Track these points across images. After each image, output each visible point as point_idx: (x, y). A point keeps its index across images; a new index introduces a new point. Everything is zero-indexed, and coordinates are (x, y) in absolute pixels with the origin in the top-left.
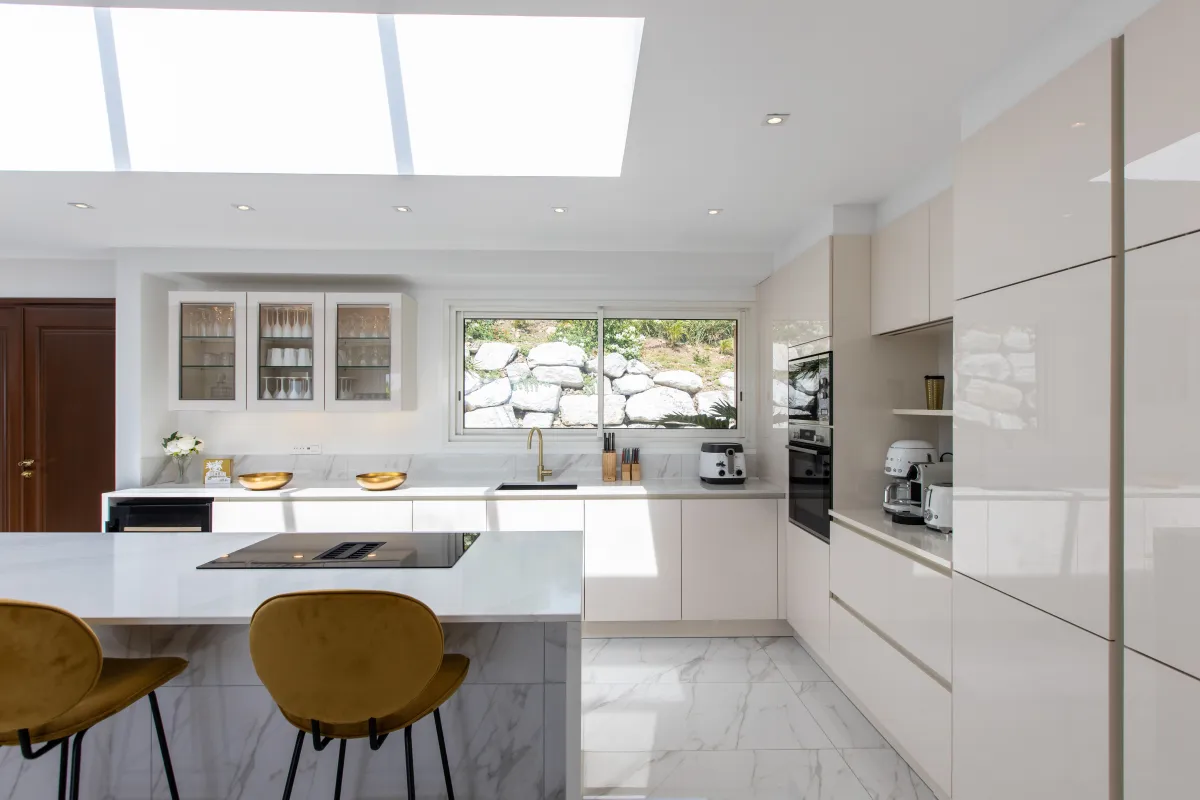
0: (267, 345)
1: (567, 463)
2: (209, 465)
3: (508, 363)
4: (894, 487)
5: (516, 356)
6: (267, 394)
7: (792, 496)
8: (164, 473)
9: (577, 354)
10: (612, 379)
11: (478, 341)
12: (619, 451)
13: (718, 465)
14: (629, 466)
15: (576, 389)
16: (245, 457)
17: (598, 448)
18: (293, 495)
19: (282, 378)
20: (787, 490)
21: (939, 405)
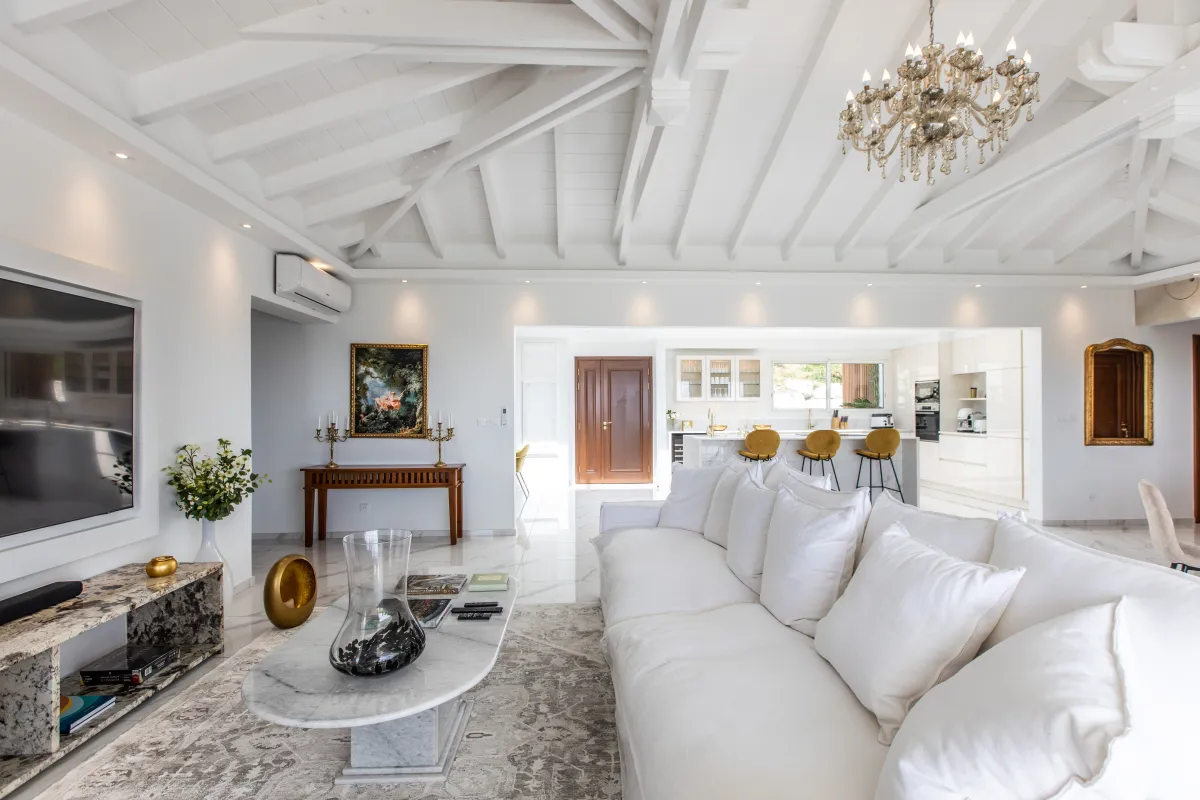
1: (817, 422)
4: (962, 423)
7: (917, 431)
13: (884, 421)
14: (843, 423)
17: (830, 416)
20: (914, 430)
21: (975, 396)
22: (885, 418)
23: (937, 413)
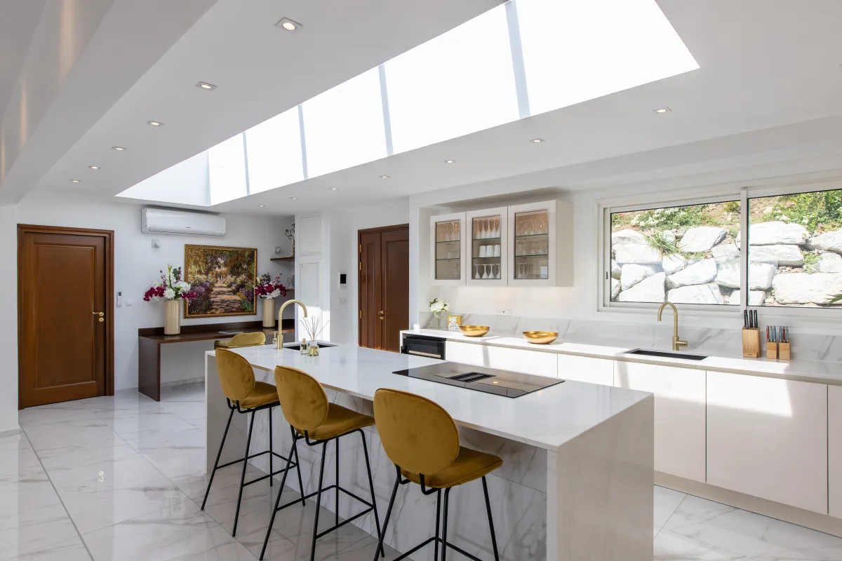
0: (477, 243)
1: (705, 336)
2: (450, 319)
3: (715, 245)
5: (724, 237)
6: (477, 276)
8: (431, 322)
9: (798, 232)
11: (683, 228)
12: (764, 330)
14: (774, 345)
15: (794, 267)
16: (470, 315)
17: (738, 324)
18: (488, 341)
19: (491, 265)
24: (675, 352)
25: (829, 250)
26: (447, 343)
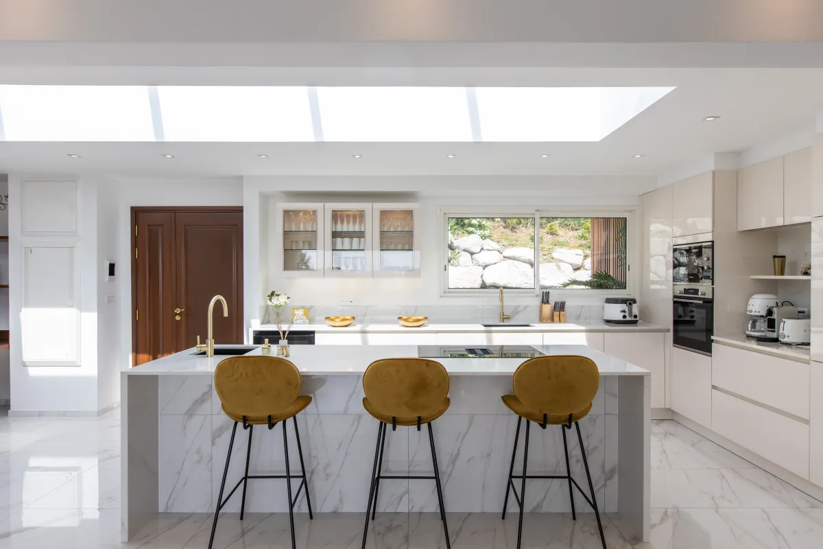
1: (516, 311)
2: (296, 312)
4: (754, 322)
7: (675, 331)
10: (472, 254)
12: (552, 303)
13: (622, 311)
14: (558, 313)
16: (312, 307)
17: (538, 301)
20: (671, 327)
21: (782, 273)
22: (624, 307)
23: (709, 303)
24: (502, 324)
25: (464, 250)
26: (317, 335)
